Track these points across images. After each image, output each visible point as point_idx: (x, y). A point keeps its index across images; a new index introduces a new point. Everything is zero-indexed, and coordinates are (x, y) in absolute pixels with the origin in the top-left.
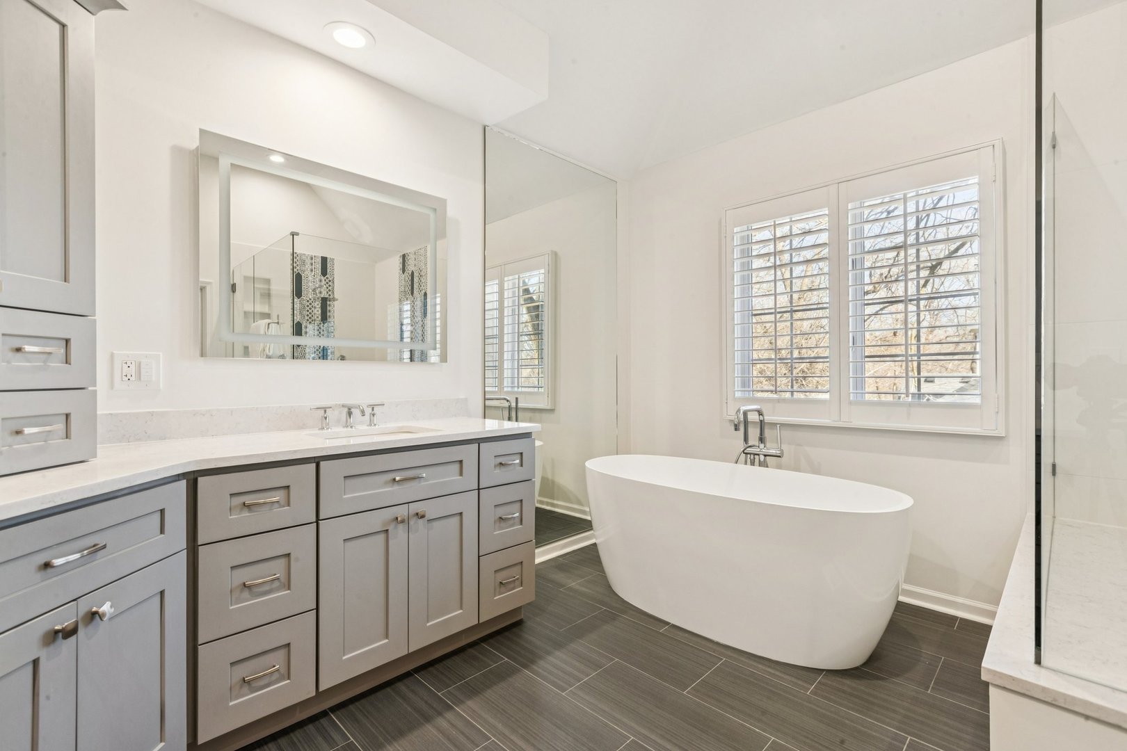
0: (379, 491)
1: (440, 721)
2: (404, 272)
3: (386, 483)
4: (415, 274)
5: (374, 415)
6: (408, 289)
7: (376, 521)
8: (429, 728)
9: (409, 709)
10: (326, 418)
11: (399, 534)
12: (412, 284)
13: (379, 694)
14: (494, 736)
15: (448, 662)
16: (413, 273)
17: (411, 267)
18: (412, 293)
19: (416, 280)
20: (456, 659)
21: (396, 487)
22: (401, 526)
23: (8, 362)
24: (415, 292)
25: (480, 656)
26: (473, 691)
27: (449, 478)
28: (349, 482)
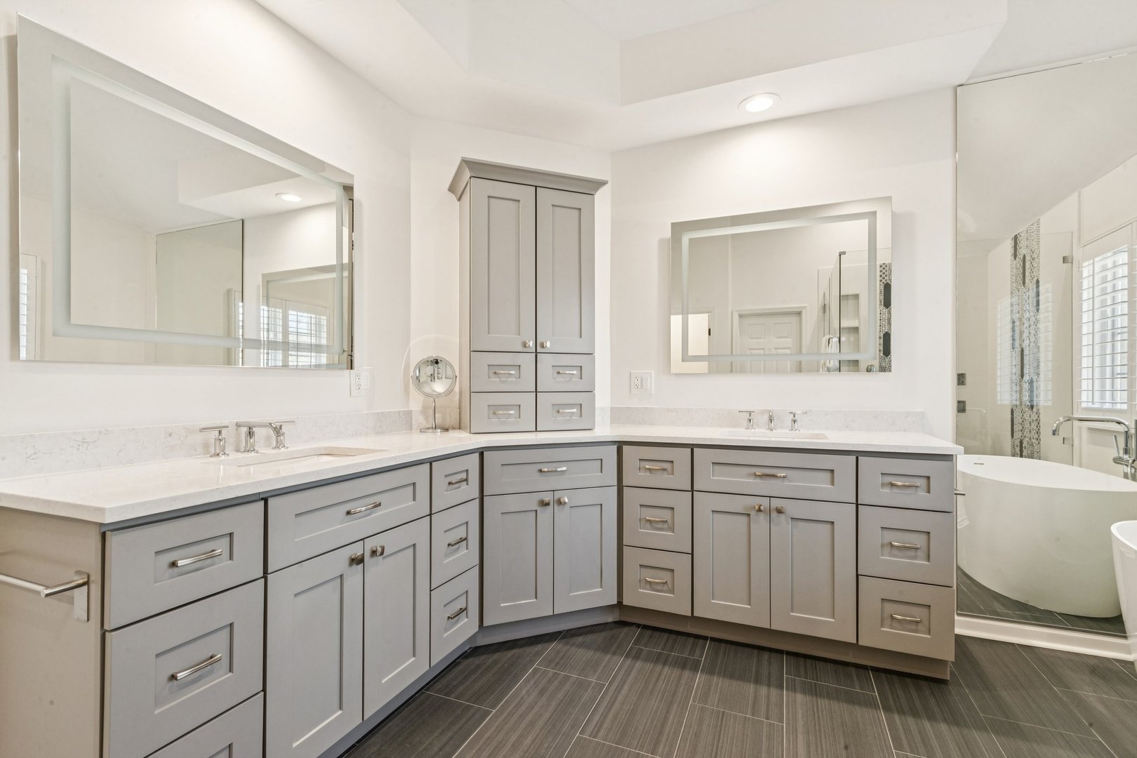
0: (741, 480)
1: (763, 690)
2: (1015, 258)
3: (749, 475)
4: (1027, 258)
5: (795, 421)
6: (1020, 279)
7: (739, 504)
8: (751, 688)
9: (754, 669)
10: (750, 420)
11: (760, 523)
12: (1024, 271)
13: (747, 650)
14: (788, 724)
15: (820, 665)
16: (1024, 257)
17: (1022, 251)
18: (1024, 283)
19: (1028, 265)
20: (830, 666)
21: (758, 481)
22: (762, 516)
23: (555, 379)
24: (1027, 281)
25: (855, 677)
26: (813, 691)
27: (820, 484)
28: (716, 467)
